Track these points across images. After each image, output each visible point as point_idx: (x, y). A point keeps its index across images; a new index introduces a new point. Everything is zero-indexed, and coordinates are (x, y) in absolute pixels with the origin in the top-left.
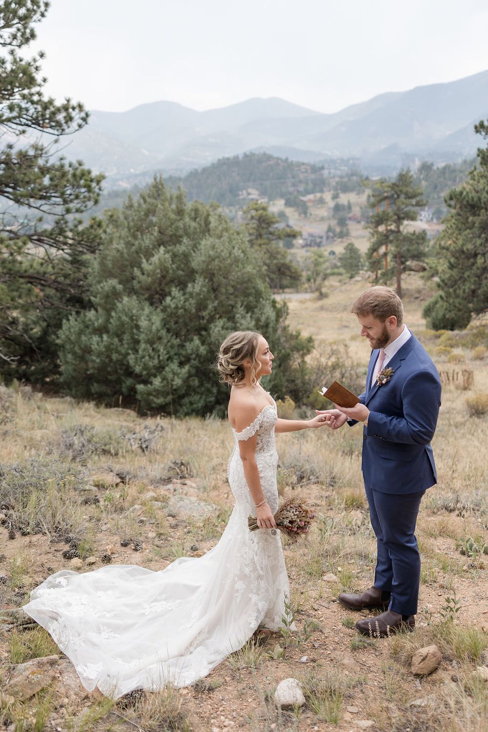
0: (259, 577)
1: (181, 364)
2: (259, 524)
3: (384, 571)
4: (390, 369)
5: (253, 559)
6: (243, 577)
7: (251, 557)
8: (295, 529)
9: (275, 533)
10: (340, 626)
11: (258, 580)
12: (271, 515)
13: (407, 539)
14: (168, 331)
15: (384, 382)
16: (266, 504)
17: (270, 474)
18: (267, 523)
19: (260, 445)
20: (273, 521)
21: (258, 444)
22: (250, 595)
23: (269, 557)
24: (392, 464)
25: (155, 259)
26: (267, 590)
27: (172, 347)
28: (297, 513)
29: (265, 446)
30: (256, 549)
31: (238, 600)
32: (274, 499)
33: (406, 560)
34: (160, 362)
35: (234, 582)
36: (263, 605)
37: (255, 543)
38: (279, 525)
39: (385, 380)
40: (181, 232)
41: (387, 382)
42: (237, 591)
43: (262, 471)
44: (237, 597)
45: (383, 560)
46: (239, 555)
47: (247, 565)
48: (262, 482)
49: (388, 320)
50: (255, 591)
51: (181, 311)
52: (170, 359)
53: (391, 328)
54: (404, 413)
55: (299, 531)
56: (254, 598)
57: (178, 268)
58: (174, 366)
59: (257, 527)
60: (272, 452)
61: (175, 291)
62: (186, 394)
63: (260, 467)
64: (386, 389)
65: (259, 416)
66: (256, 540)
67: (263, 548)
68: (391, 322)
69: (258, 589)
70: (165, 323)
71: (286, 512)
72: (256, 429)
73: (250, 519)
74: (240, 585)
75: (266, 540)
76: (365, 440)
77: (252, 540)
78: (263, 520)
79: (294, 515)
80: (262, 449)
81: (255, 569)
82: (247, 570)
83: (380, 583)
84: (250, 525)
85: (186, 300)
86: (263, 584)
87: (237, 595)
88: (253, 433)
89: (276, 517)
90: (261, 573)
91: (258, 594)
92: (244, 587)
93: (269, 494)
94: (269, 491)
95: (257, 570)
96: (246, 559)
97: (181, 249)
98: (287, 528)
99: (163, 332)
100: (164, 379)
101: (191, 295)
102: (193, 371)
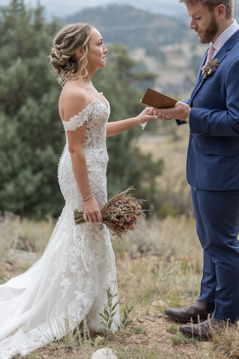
0: (86, 275)
1: (35, 172)
2: (85, 218)
3: (209, 282)
4: (216, 59)
5: (80, 256)
6: (70, 275)
7: (78, 255)
8: (122, 225)
9: (101, 228)
10: (164, 332)
11: (84, 278)
12: (98, 209)
13: (230, 240)
14: (23, 139)
15: (209, 73)
16: (93, 198)
17: (99, 170)
18: (93, 217)
19: (90, 140)
20: (100, 215)
21: (87, 138)
22: (76, 292)
23: (96, 255)
24: (215, 160)
25: (12, 70)
26: (93, 288)
27: (26, 155)
28: (126, 208)
29: (94, 142)
30: (83, 245)
31: (63, 296)
32: (102, 196)
33: (229, 262)
34: (13, 168)
35: (60, 279)
36: (87, 302)
37: (82, 240)
38: (105, 220)
39: (210, 70)
40: (38, 46)
41: (213, 73)
42: (63, 288)
43: (90, 166)
44: (62, 293)
45: (208, 271)
46: (66, 254)
47: (73, 264)
48: (90, 177)
49: (217, 9)
50: (80, 288)
51: (35, 121)
52: (24, 166)
53: (220, 18)
54: (228, 103)
55: (125, 227)
56: (79, 295)
57: (35, 80)
58: (27, 173)
59: (83, 221)
60: (102, 150)
61: (30, 101)
62: (39, 202)
63: (88, 161)
64: (211, 81)
65: (88, 107)
66: (83, 237)
67: (90, 246)
68: (220, 12)
69: (84, 287)
70: (19, 132)
71: (113, 207)
72: (84, 120)
73: (76, 213)
74: (66, 282)
75: (93, 238)
76: (190, 140)
77: (79, 237)
78: (89, 213)
79: (122, 211)
80: (91, 144)
81: (82, 267)
82: (74, 269)
83: (205, 295)
84: (76, 219)
85: (41, 111)
86: (89, 282)
87: (62, 291)
88: (82, 123)
89: (103, 212)
90: (87, 270)
91: (83, 292)
92: (70, 283)
93: (97, 190)
94: (98, 187)
95: (84, 268)
96: (73, 257)
97: (37, 61)
98: (114, 222)
99: (18, 141)
100: (17, 185)
101: (46, 105)
102: (46, 180)
